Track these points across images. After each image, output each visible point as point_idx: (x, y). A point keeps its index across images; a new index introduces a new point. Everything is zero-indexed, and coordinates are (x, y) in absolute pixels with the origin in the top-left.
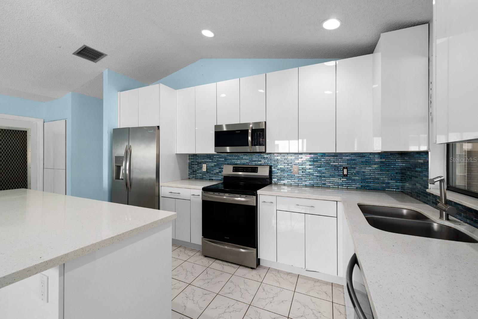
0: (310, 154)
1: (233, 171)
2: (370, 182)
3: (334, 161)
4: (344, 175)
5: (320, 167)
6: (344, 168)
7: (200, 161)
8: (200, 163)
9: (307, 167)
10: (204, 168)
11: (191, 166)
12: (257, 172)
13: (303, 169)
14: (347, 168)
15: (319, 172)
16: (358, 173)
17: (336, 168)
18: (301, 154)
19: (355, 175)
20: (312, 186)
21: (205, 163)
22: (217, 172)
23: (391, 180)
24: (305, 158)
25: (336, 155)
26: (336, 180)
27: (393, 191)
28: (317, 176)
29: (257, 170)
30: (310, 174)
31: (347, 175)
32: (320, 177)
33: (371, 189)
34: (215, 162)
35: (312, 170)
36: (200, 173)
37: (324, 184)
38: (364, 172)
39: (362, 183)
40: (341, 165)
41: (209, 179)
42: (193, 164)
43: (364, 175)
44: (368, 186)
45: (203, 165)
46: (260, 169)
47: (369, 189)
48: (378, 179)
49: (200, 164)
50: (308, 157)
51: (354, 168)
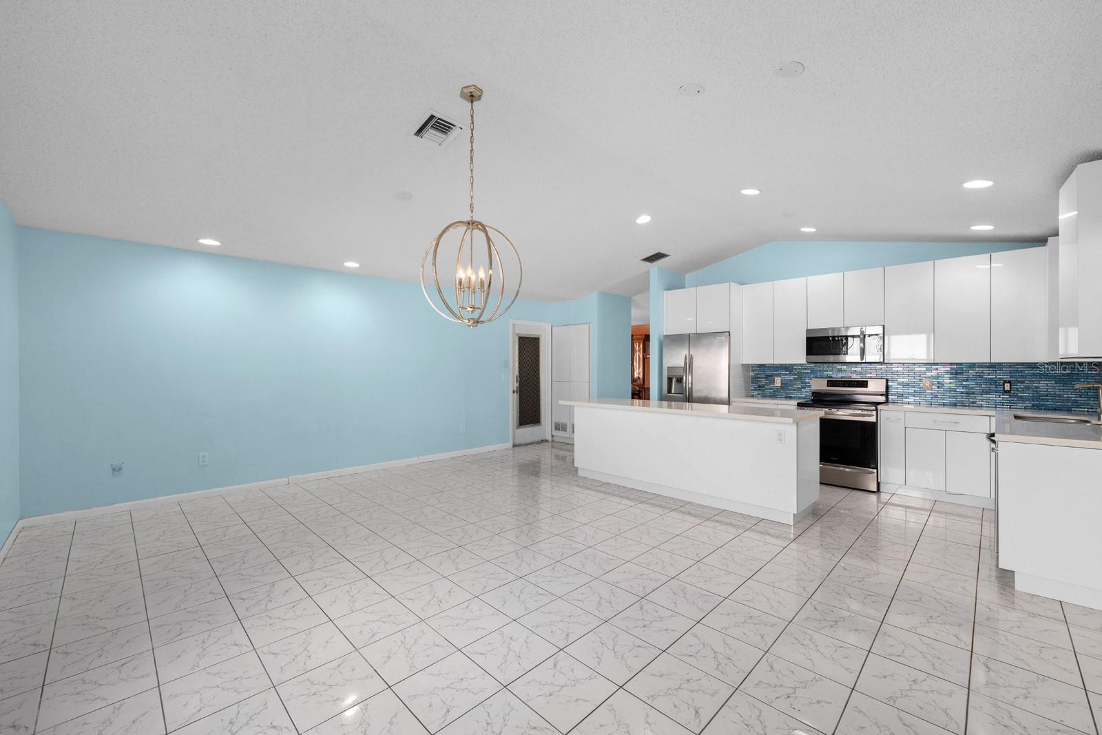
0: (951, 364)
1: (828, 386)
2: (1047, 400)
3: (989, 373)
4: (1006, 392)
5: (967, 381)
6: (1005, 382)
7: (769, 373)
8: (771, 376)
9: (945, 381)
10: (778, 382)
11: (754, 380)
12: (867, 387)
13: (938, 383)
14: (1009, 382)
15: (965, 387)
16: (1027, 388)
17: (991, 382)
18: (937, 364)
19: (1023, 391)
20: (955, 405)
21: (779, 375)
22: (798, 388)
23: (1081, 397)
24: (942, 369)
25: (992, 366)
26: (992, 396)
27: (1085, 411)
28: (962, 393)
29: (867, 385)
30: (951, 390)
31: (1009, 391)
32: (967, 393)
33: (1049, 410)
34: (795, 375)
35: (954, 385)
36: (771, 389)
37: (974, 403)
38: (1037, 387)
39: (1034, 401)
40: (1000, 378)
41: (786, 397)
42: (759, 378)
43: (1036, 391)
44: (1043, 405)
45: (776, 378)
46: (870, 383)
47: (1045, 409)
48: (1060, 396)
49: (770, 378)
50: (948, 368)
51: (1022, 382)
